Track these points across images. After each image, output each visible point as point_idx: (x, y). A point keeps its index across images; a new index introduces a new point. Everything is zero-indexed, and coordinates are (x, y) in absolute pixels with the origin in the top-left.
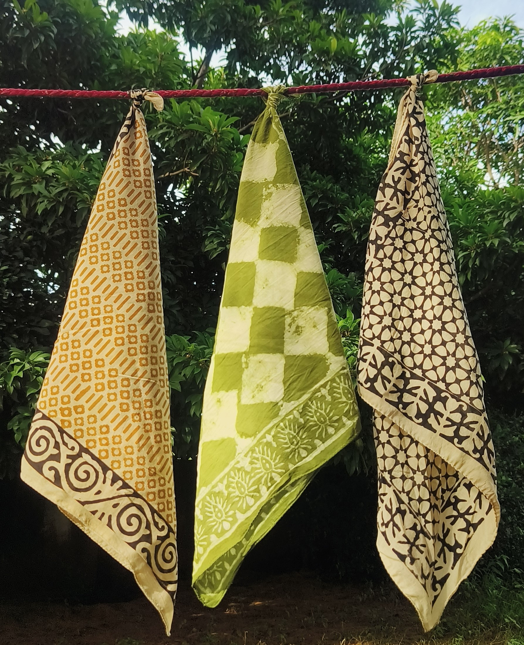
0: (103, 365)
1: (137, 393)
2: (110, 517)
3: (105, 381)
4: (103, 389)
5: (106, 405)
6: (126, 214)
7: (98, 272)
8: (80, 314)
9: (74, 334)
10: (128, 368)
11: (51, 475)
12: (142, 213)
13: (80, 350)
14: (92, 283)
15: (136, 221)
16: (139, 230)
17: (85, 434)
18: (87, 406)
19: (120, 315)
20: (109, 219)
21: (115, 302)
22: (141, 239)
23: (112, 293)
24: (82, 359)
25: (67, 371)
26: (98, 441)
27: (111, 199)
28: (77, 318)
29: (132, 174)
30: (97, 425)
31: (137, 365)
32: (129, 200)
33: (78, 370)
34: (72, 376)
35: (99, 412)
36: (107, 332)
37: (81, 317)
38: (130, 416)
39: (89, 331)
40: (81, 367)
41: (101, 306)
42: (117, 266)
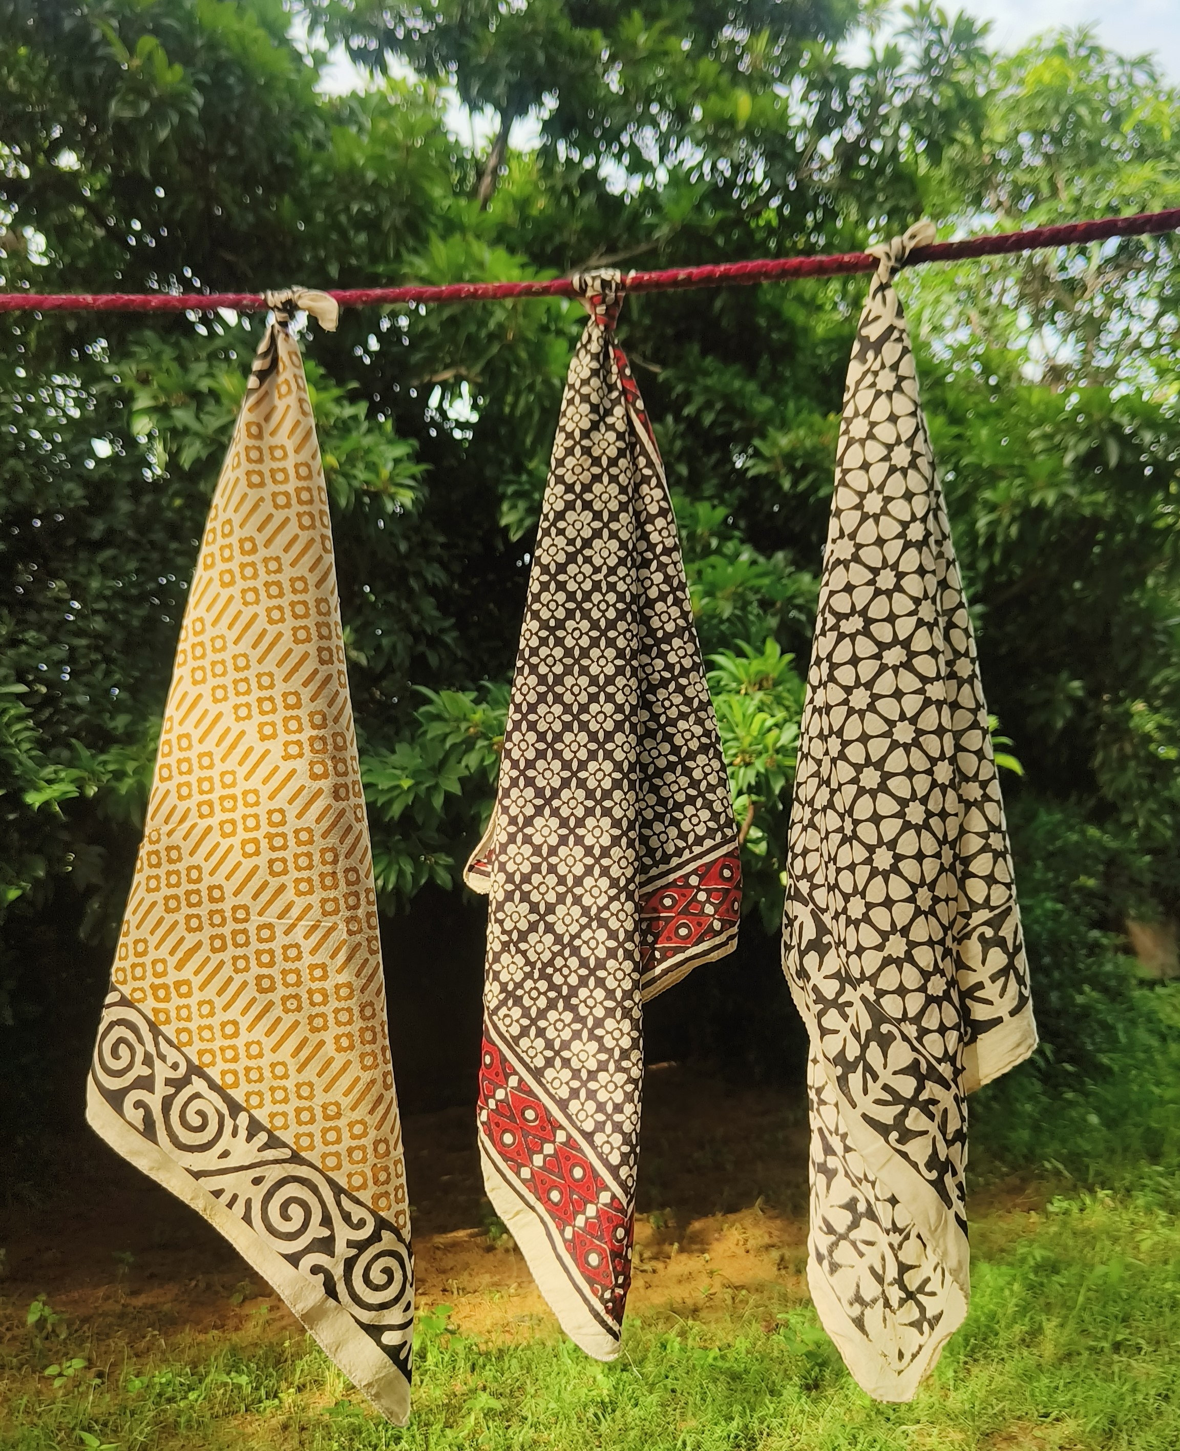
0: (222, 898)
1: (292, 953)
2: (248, 1203)
3: (227, 931)
4: (223, 948)
5: (231, 979)
6: (256, 570)
7: (206, 702)
8: (178, 791)
9: (170, 834)
11: (137, 1117)
12: (292, 565)
13: (182, 867)
14: (196, 726)
15: (279, 584)
16: (284, 602)
17: (195, 1038)
18: (196, 982)
19: (249, 791)
20: (224, 585)
21: (240, 764)
22: (290, 622)
23: (233, 746)
24: (185, 886)
25: (159, 910)
26: (218, 1053)
27: (227, 541)
28: (173, 798)
29: (268, 480)
31: (290, 894)
32: (260, 539)
33: (178, 908)
34: (169, 919)
35: (218, 994)
36: (228, 828)
37: (180, 797)
38: (278, 1002)
39: (194, 826)
40: (184, 903)
41: (215, 774)
42: (242, 687)
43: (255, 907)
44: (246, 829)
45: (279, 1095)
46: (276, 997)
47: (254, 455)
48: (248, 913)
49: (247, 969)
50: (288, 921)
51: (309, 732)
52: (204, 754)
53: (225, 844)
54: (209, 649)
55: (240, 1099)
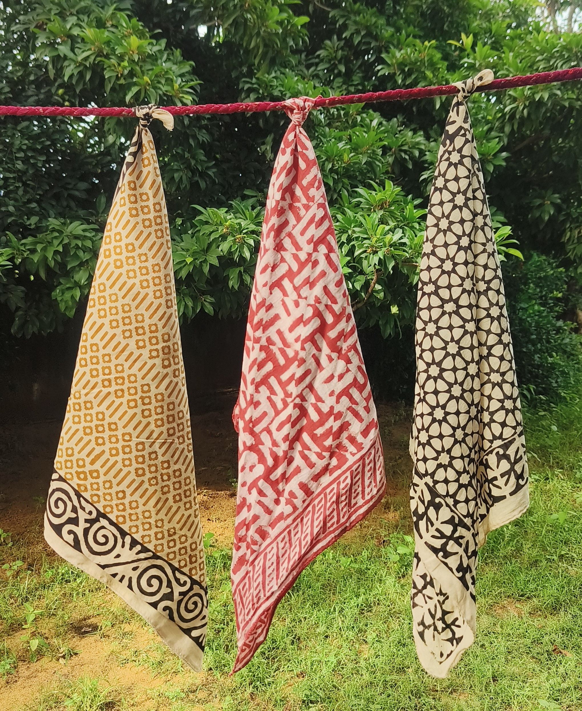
0: (116, 429)
1: (153, 456)
2: (130, 579)
3: (119, 446)
4: (117, 454)
5: (121, 470)
6: (134, 260)
7: (106, 328)
8: (91, 373)
9: (86, 395)
10: (143, 431)
11: (70, 538)
12: (153, 257)
13: (93, 412)
14: (101, 340)
15: (146, 268)
16: (149, 277)
17: (102, 499)
18: (102, 471)
19: (132, 375)
20: (117, 267)
21: (126, 360)
22: (152, 288)
23: (123, 351)
24: (95, 422)
25: (80, 434)
26: (115, 507)
27: (118, 244)
28: (87, 377)
29: (140, 213)
30: (113, 491)
31: (152, 426)
32: (137, 244)
33: (91, 433)
34: (86, 439)
35: (114, 477)
36: (119, 393)
37: (92, 376)
38: (146, 480)
39: (100, 392)
40: (94, 430)
41: (112, 365)
42: (127, 321)
43: (135, 434)
44: (130, 394)
45: (147, 526)
46: (146, 478)
47: (133, 199)
48: (131, 437)
49: (130, 465)
50: (151, 440)
51: (162, 344)
52: (106, 355)
53: (118, 401)
54: (108, 300)
55: (126, 529)
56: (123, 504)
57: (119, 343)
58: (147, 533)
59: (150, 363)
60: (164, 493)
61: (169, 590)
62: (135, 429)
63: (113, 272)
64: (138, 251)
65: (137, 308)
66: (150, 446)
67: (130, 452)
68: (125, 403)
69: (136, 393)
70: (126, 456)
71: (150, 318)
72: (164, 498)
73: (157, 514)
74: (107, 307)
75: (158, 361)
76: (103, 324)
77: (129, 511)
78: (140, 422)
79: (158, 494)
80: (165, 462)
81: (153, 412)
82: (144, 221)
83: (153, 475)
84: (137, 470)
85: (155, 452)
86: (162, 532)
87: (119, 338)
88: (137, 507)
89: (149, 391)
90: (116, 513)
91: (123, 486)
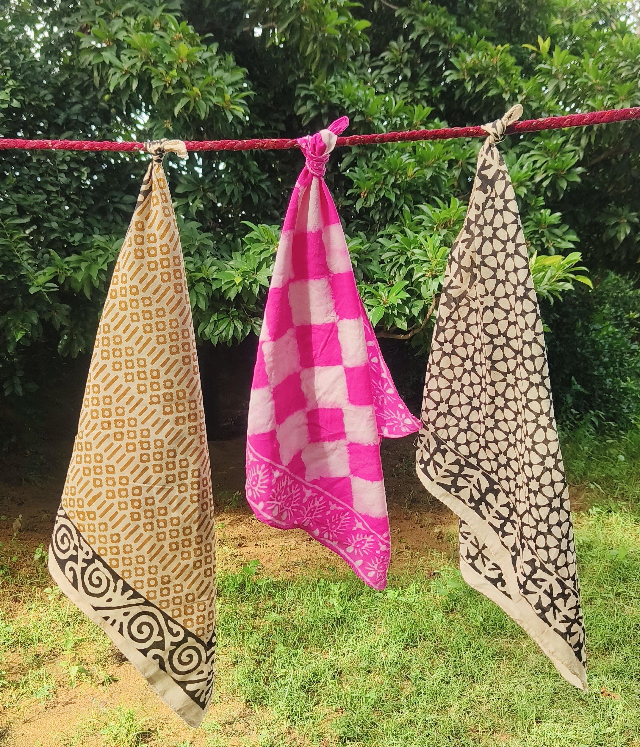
0: (114, 472)
1: (150, 501)
2: (121, 624)
3: (116, 488)
4: (114, 497)
5: (117, 513)
6: (138, 303)
7: (109, 369)
8: (92, 414)
9: (87, 435)
10: (140, 475)
11: (71, 575)
12: (157, 302)
13: (92, 453)
14: (103, 381)
15: (150, 312)
16: (152, 322)
17: (97, 541)
18: (98, 513)
19: (132, 419)
20: (121, 309)
21: (127, 404)
22: (155, 333)
23: (124, 394)
24: (93, 464)
26: (109, 550)
27: (124, 285)
28: (88, 418)
29: (146, 255)
30: (108, 534)
31: (150, 472)
32: (141, 287)
33: (90, 474)
34: (85, 479)
35: (110, 520)
36: (119, 436)
37: (93, 417)
38: (142, 526)
39: (99, 433)
40: (92, 472)
41: (113, 408)
42: (130, 364)
43: (132, 478)
44: (129, 438)
45: (140, 572)
46: (141, 523)
47: (139, 240)
48: (128, 481)
49: (126, 508)
50: (148, 485)
51: (163, 391)
52: (107, 397)
53: (117, 444)
54: (112, 342)
55: (120, 574)
56: (117, 548)
57: (121, 386)
58: (139, 578)
59: (151, 408)
60: (159, 540)
61: (161, 639)
62: (132, 472)
63: (118, 314)
64: (141, 294)
65: (139, 352)
66: (148, 491)
67: (127, 496)
68: (124, 446)
69: (135, 437)
70: (123, 500)
71: (152, 363)
72: (159, 544)
73: (151, 560)
74: (110, 349)
75: (159, 408)
76: (105, 366)
77: (122, 555)
78: (138, 466)
79: (154, 540)
80: (162, 508)
81: (151, 458)
82: (149, 263)
83: (149, 520)
84: (132, 514)
85: (153, 498)
86: (155, 579)
87: (121, 380)
88: (131, 552)
89: (149, 436)
90: (109, 556)
91: (118, 530)
